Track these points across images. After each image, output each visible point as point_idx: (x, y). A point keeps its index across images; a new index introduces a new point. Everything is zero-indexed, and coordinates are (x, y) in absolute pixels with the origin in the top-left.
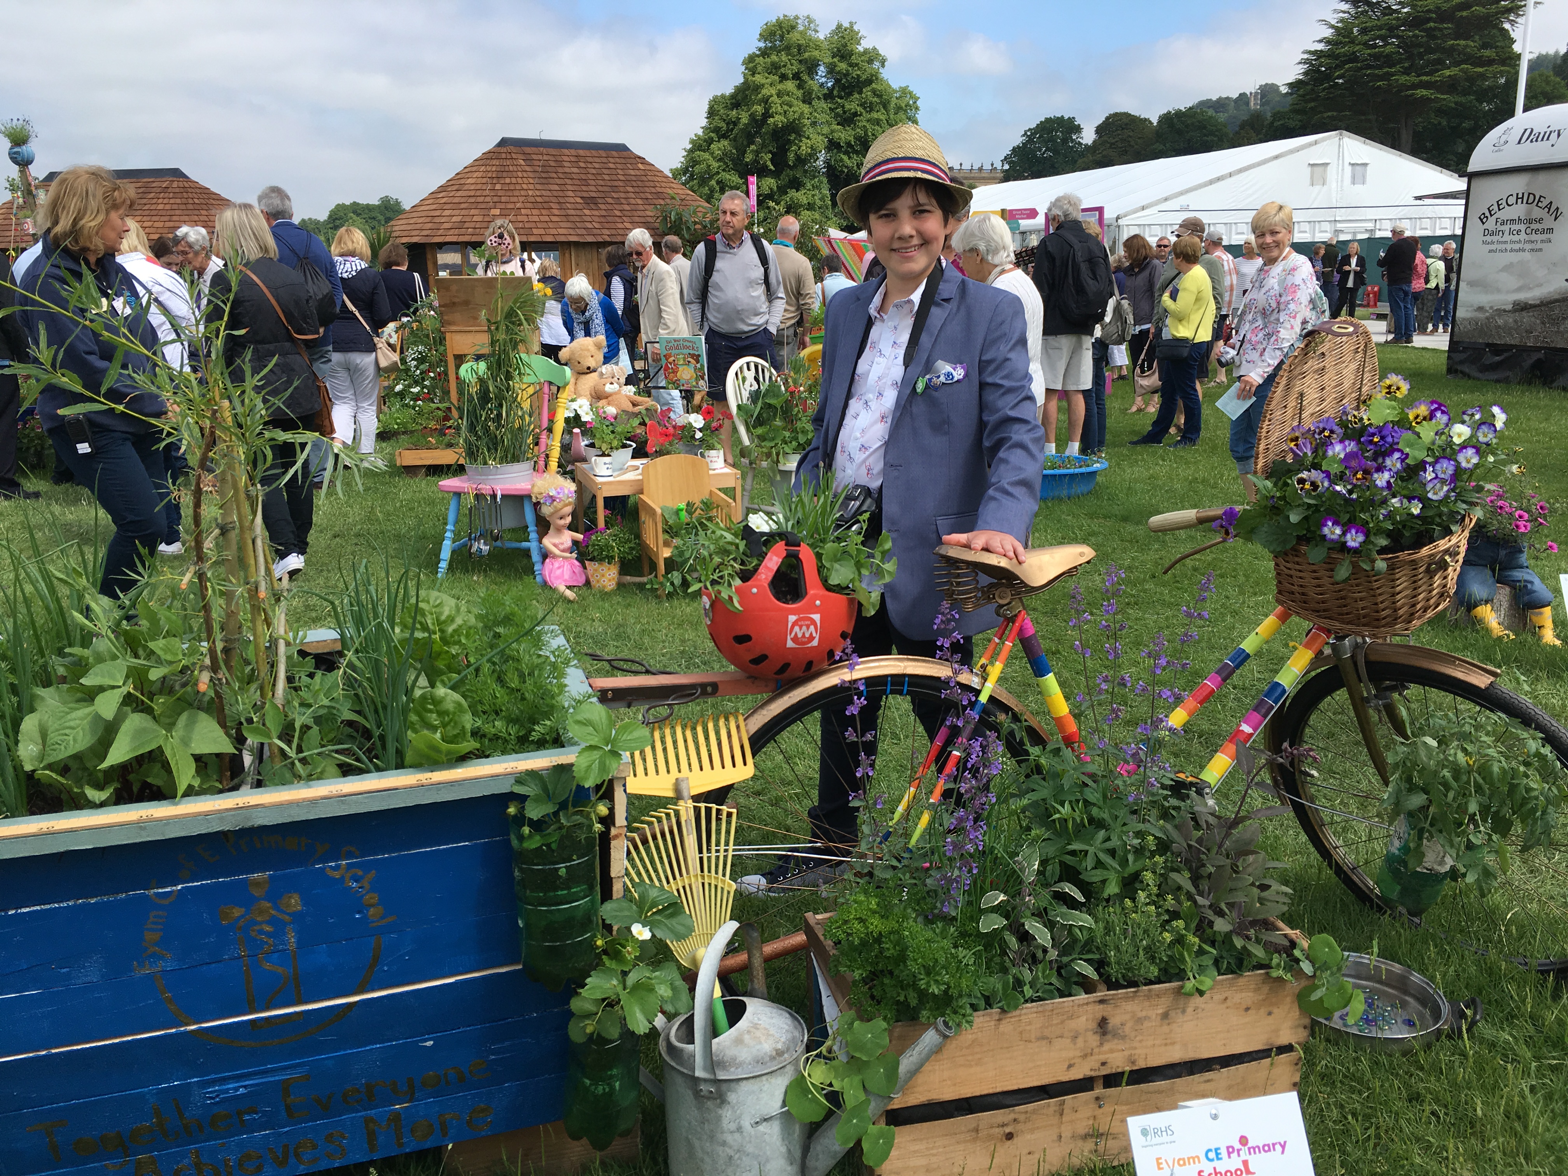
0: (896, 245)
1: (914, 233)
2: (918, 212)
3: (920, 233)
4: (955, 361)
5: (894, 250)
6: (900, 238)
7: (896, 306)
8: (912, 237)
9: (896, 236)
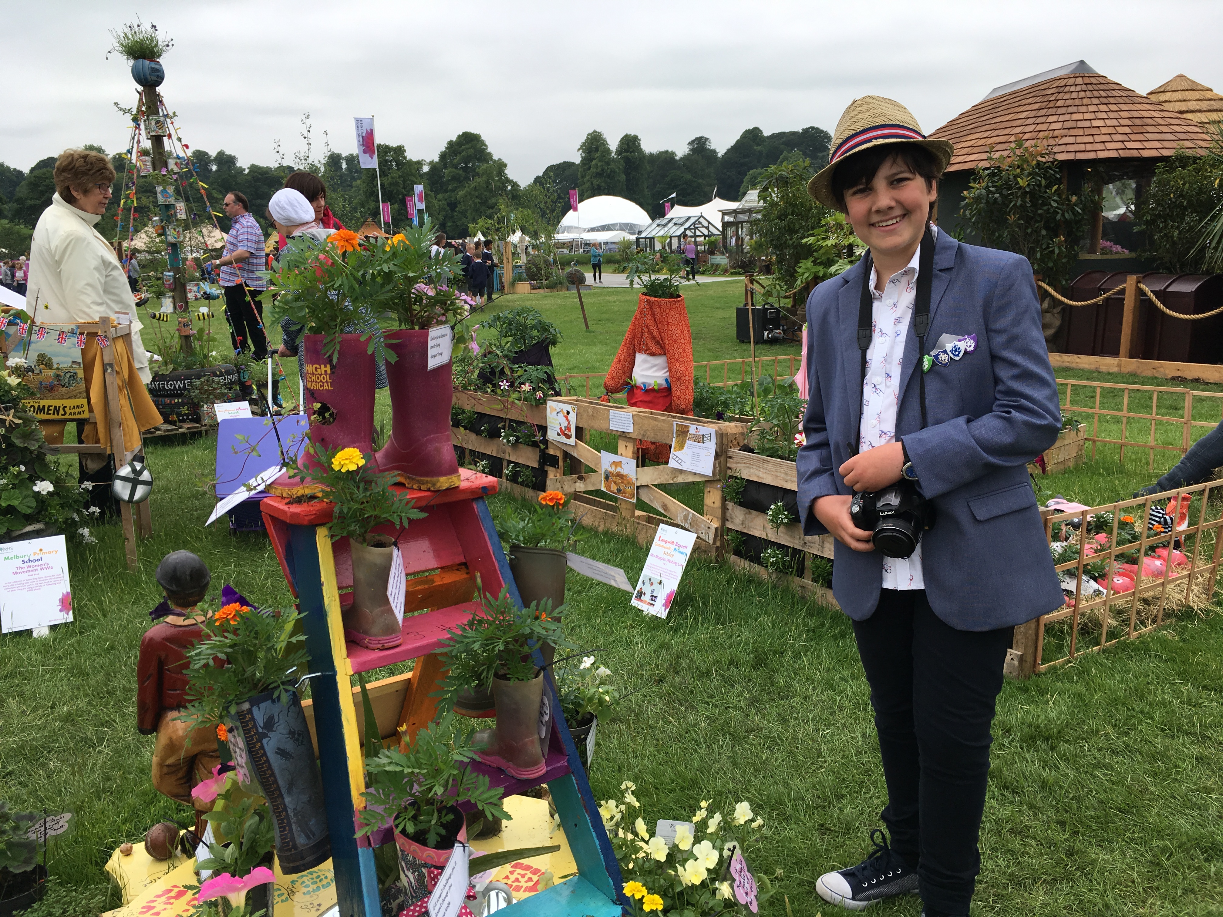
0: (875, 218)
1: (893, 204)
2: (895, 182)
3: (898, 202)
4: (960, 331)
5: (873, 225)
6: (878, 212)
7: (893, 281)
8: (891, 208)
9: (874, 209)
